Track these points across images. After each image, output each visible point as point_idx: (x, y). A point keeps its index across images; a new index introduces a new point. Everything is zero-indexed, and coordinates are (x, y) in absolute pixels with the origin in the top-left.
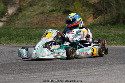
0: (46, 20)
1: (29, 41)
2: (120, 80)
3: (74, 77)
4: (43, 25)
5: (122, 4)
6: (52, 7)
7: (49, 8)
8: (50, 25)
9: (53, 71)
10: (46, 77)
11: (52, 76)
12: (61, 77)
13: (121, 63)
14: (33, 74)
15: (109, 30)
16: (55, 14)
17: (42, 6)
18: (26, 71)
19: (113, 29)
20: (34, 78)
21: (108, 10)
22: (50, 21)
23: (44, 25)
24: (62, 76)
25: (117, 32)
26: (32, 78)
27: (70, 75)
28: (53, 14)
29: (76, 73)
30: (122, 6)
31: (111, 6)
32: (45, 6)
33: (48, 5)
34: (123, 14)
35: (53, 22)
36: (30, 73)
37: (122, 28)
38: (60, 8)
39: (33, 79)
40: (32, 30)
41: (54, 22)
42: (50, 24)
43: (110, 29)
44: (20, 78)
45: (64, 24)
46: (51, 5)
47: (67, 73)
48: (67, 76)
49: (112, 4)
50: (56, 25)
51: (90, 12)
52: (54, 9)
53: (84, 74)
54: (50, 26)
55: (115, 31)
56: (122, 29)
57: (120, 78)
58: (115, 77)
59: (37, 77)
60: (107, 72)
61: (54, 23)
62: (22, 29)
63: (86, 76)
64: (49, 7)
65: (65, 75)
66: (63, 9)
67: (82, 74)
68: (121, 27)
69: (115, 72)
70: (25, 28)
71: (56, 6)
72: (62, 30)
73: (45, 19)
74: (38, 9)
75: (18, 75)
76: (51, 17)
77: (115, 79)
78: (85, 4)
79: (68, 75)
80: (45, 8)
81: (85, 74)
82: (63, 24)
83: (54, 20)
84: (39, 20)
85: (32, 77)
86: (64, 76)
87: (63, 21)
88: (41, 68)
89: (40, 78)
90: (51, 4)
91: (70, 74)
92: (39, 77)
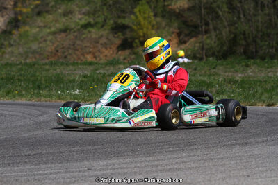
0: (72, 47)
1: (36, 91)
2: (236, 180)
3: (135, 173)
4: (65, 57)
5: (241, 12)
6: (87, 17)
7: (80, 19)
8: (82, 58)
9: (87, 159)
10: (73, 172)
11: (85, 171)
12: (105, 172)
13: (239, 144)
14: (42, 166)
15: (213, 71)
16: (94, 33)
17: (65, 14)
18: (27, 160)
19: (221, 67)
20: (46, 174)
21: (211, 26)
22: (82, 49)
23: (69, 57)
24: (108, 172)
25: (230, 74)
26: (40, 174)
27: (124, 168)
28: (90, 32)
29: (138, 165)
30: (242, 16)
31: (218, 17)
32: (70, 16)
33: (77, 13)
34: (244, 34)
35: (88, 50)
36: (36, 164)
37: (242, 66)
38: (105, 21)
39: (42, 177)
40: (41, 68)
41: (91, 50)
42: (83, 55)
43: (214, 68)
44: (13, 174)
45: (113, 56)
46: (84, 14)
47: (119, 164)
48: (120, 170)
49: (220, 13)
50: (95, 57)
51: (171, 30)
52: (92, 21)
53: (157, 166)
54: (82, 60)
55: (226, 72)
56: (242, 69)
57: (237, 176)
58: (224, 175)
59: (51, 174)
60: (206, 164)
61: (90, 52)
62: (20, 67)
63: (161, 171)
64: (80, 16)
65: (114, 169)
66: (112, 22)
67: (152, 166)
68: (238, 64)
69: (224, 164)
70: (26, 64)
71: (96, 15)
72: (108, 68)
73: (70, 44)
74: (57, 21)
75: (9, 169)
76: (85, 38)
77: (224, 179)
78: (160, 10)
79: (121, 168)
80: (71, 18)
81: (160, 168)
82: (111, 54)
83: (92, 46)
84: (58, 46)
85: (41, 172)
86: (111, 171)
87: (111, 48)
88: (61, 153)
89: (59, 175)
90: (84, 10)
91: (125, 166)
92: (56, 173)
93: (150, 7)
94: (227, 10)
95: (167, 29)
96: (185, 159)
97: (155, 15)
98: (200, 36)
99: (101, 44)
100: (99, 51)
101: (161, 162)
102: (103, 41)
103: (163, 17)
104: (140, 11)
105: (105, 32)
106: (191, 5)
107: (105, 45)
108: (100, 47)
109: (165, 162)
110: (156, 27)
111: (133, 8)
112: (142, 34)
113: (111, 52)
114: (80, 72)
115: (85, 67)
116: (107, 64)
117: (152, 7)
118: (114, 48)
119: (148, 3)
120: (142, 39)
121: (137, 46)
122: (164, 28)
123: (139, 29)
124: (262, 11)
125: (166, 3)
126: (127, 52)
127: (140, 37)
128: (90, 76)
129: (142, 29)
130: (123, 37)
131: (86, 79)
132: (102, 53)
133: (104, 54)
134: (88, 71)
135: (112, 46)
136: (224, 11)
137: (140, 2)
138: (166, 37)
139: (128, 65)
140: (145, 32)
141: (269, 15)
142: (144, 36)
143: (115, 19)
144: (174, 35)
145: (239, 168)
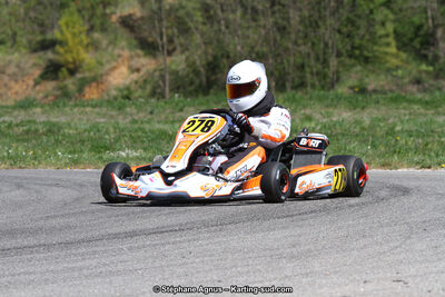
93: (83, 17)
94: (200, 19)
95: (110, 49)
96: (125, 257)
97: (92, 29)
98: (161, 59)
99: (9, 75)
100: (6, 85)
101: (87, 263)
102: (12, 69)
103: (104, 29)
104: (67, 25)
105: (16, 55)
106: (146, 13)
107: (14, 77)
108: (6, 79)
109: (94, 262)
110: (90, 48)
111: (58, 19)
112: (70, 60)
113: (24, 87)
116: (14, 108)
117: (87, 17)
118: (31, 83)
119: (79, 11)
120: (71, 66)
121: (65, 78)
122: (106, 49)
123: (66, 52)
124: (255, 20)
125: (108, 11)
126: (50, 85)
127: (69, 63)
129: (71, 52)
130: (43, 63)
132: (10, 89)
133: (13, 91)
135: (25, 79)
136: (197, 22)
137: (66, 10)
138: (108, 62)
139: (47, 108)
140: (75, 55)
141: (264, 27)
142: (74, 62)
143: (30, 37)
144: (120, 60)
145: (206, 269)
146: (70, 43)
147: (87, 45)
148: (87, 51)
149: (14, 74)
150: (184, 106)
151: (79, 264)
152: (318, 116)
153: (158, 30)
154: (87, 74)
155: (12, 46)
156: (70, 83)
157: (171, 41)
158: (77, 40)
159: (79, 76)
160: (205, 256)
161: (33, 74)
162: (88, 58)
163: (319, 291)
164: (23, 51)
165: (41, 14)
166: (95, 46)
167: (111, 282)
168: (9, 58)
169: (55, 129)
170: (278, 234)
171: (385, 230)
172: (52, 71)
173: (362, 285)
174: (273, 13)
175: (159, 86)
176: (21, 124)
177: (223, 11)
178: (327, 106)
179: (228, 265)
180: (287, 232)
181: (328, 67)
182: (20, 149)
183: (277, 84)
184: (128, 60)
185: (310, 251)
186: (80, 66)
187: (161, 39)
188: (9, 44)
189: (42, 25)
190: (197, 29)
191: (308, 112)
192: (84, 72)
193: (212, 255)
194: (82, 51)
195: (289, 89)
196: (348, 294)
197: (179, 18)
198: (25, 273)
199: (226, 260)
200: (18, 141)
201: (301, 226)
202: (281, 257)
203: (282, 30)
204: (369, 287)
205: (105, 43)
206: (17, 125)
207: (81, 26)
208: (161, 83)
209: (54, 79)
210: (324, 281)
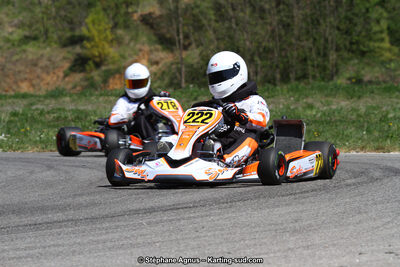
93: (108, 15)
94: (213, 17)
95: (132, 44)
96: (144, 231)
97: (116, 26)
98: (177, 53)
99: (42, 68)
100: (38, 77)
101: (110, 236)
102: (44, 62)
103: (127, 27)
104: (93, 23)
105: (48, 49)
106: (164, 12)
107: (46, 69)
108: (39, 71)
109: (116, 236)
110: (115, 43)
111: (86, 17)
112: (97, 54)
113: (55, 78)
114: (9, 109)
115: (15, 100)
116: (46, 97)
117: (111, 16)
118: (61, 74)
119: (105, 10)
120: (97, 60)
121: (91, 71)
122: (128, 44)
123: (92, 47)
124: (262, 18)
125: (130, 10)
126: (78, 77)
127: (95, 56)
128: (22, 114)
129: (97, 47)
130: (71, 57)
131: (16, 119)
132: (42, 80)
133: (45, 82)
134: (20, 106)
135: (56, 71)
136: (210, 20)
137: (93, 9)
138: (130, 56)
139: (76, 97)
140: (100, 50)
141: (271, 24)
142: (100, 56)
143: (60, 33)
144: (141, 54)
145: (218, 241)
146: (97, 39)
147: (112, 41)
148: (112, 46)
149: (46, 66)
150: (198, 95)
151: (104, 237)
152: (318, 105)
153: (175, 26)
154: (111, 67)
155: (44, 42)
156: (96, 75)
157: (186, 37)
158: (102, 37)
159: (104, 68)
160: (216, 230)
161: (62, 67)
162: (112, 52)
163: (318, 262)
164: (55, 46)
165: (70, 13)
166: (118, 41)
167: (132, 253)
168: (41, 52)
169: (83, 116)
170: (283, 210)
171: (379, 207)
172: (80, 64)
173: (357, 255)
174: (279, 12)
175: (176, 77)
176: (52, 111)
177: (234, 9)
178: (326, 96)
179: (237, 239)
180: (290, 209)
181: (328, 61)
182: (51, 133)
183: (282, 75)
184: (148, 54)
185: (310, 225)
186: (105, 60)
187: (178, 35)
188: (42, 40)
189: (71, 22)
190: (210, 26)
191: (310, 100)
192: (107, 65)
193: (222, 230)
194: (107, 46)
195: (292, 80)
196: (345, 264)
197: (194, 16)
198: (54, 245)
199: (235, 234)
200: (49, 126)
201: (303, 204)
202: (285, 231)
203: (287, 26)
204: (364, 258)
205: (127, 39)
206: (48, 113)
207: (106, 24)
208: (178, 74)
209: (81, 71)
210: (323, 253)
